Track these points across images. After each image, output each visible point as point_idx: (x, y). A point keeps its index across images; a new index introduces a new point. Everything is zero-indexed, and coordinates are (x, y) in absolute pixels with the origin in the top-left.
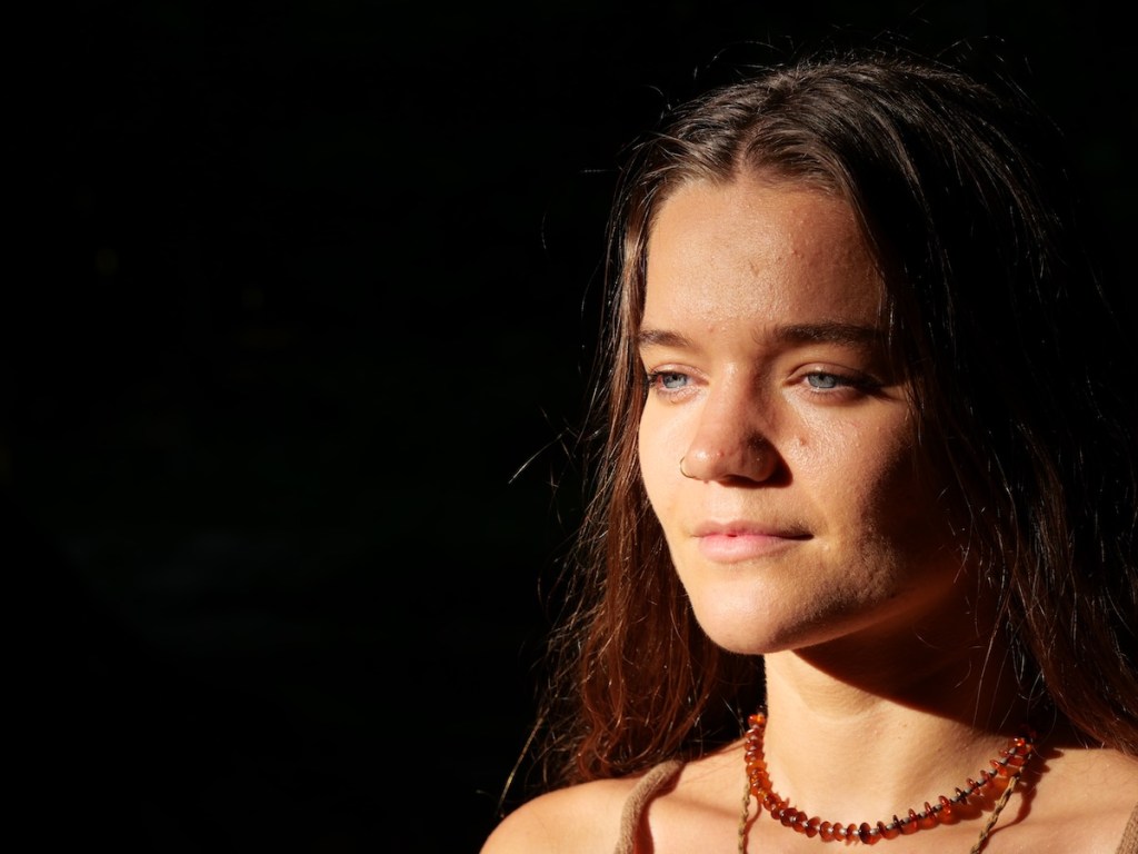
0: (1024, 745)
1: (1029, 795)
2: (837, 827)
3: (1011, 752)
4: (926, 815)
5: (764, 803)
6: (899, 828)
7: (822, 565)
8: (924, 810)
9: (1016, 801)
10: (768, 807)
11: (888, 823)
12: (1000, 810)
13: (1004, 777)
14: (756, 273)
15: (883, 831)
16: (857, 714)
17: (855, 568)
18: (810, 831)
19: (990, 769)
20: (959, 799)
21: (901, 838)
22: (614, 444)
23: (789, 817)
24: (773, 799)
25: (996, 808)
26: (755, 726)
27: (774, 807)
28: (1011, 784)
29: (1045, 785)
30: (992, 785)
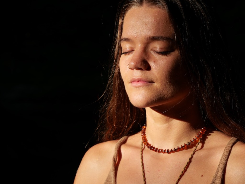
0: (202, 133)
1: (203, 143)
2: (162, 150)
3: (199, 134)
4: (181, 148)
5: (146, 145)
6: (176, 150)
7: (157, 89)
8: (181, 147)
9: (200, 145)
10: (147, 146)
11: (173, 149)
12: (197, 146)
13: (198, 139)
14: (146, 25)
15: (172, 151)
16: (166, 124)
17: (164, 90)
18: (156, 151)
19: (195, 138)
20: (188, 144)
21: (176, 152)
22: (115, 64)
23: (152, 148)
24: (148, 144)
25: (196, 146)
26: (144, 129)
27: (148, 146)
28: (199, 141)
29: (207, 141)
30: (195, 141)
